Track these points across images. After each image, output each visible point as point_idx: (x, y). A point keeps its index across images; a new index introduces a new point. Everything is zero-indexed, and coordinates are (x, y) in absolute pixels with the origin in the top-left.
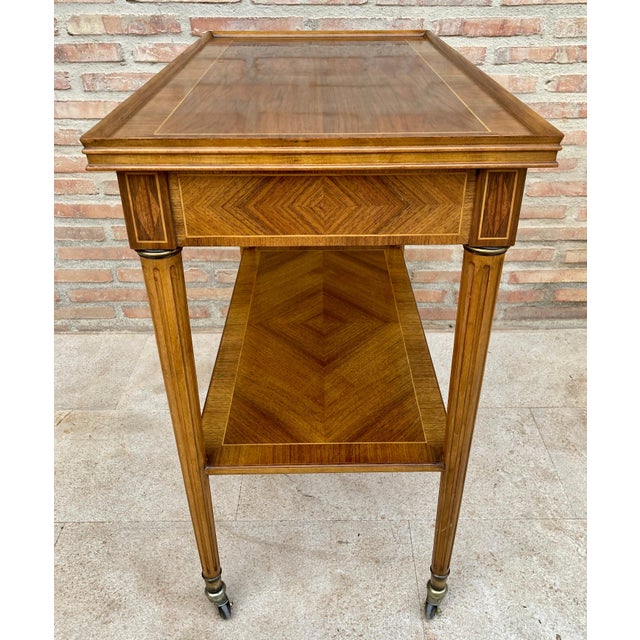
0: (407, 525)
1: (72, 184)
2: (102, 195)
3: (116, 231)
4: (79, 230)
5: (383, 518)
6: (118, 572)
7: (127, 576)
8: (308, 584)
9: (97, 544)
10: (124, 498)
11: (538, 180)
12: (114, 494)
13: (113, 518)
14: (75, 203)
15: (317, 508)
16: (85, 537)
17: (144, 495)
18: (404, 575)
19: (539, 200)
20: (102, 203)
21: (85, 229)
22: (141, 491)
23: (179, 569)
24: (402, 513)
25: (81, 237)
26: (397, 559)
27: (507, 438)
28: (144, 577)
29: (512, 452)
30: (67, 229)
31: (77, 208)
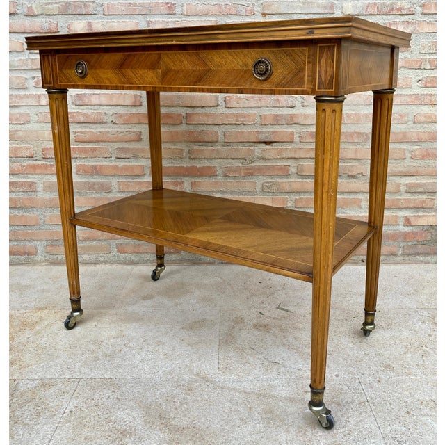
0: (357, 381)
1: (94, 150)
2: (113, 158)
3: (120, 185)
4: (94, 184)
5: (337, 376)
6: (127, 411)
7: (134, 413)
8: (285, 420)
9: (108, 392)
10: (126, 363)
11: (419, 147)
12: (117, 360)
13: (118, 376)
14: (94, 164)
15: (282, 370)
16: (98, 388)
17: (142, 361)
18: (364, 414)
19: (421, 162)
20: (113, 164)
21: (98, 183)
22: (139, 359)
23: (176, 409)
24: (352, 373)
25: (94, 189)
26: (354, 404)
27: (424, 326)
28: (148, 414)
29: (430, 335)
30: (85, 183)
31: (95, 167)
